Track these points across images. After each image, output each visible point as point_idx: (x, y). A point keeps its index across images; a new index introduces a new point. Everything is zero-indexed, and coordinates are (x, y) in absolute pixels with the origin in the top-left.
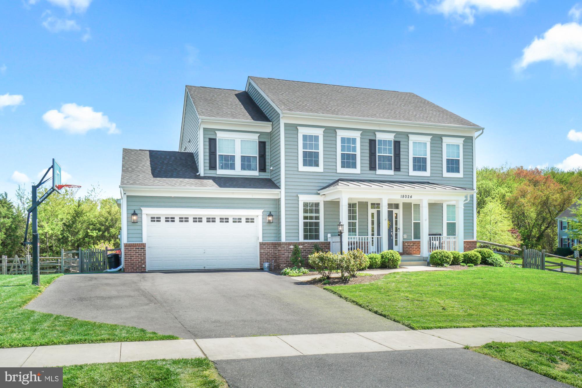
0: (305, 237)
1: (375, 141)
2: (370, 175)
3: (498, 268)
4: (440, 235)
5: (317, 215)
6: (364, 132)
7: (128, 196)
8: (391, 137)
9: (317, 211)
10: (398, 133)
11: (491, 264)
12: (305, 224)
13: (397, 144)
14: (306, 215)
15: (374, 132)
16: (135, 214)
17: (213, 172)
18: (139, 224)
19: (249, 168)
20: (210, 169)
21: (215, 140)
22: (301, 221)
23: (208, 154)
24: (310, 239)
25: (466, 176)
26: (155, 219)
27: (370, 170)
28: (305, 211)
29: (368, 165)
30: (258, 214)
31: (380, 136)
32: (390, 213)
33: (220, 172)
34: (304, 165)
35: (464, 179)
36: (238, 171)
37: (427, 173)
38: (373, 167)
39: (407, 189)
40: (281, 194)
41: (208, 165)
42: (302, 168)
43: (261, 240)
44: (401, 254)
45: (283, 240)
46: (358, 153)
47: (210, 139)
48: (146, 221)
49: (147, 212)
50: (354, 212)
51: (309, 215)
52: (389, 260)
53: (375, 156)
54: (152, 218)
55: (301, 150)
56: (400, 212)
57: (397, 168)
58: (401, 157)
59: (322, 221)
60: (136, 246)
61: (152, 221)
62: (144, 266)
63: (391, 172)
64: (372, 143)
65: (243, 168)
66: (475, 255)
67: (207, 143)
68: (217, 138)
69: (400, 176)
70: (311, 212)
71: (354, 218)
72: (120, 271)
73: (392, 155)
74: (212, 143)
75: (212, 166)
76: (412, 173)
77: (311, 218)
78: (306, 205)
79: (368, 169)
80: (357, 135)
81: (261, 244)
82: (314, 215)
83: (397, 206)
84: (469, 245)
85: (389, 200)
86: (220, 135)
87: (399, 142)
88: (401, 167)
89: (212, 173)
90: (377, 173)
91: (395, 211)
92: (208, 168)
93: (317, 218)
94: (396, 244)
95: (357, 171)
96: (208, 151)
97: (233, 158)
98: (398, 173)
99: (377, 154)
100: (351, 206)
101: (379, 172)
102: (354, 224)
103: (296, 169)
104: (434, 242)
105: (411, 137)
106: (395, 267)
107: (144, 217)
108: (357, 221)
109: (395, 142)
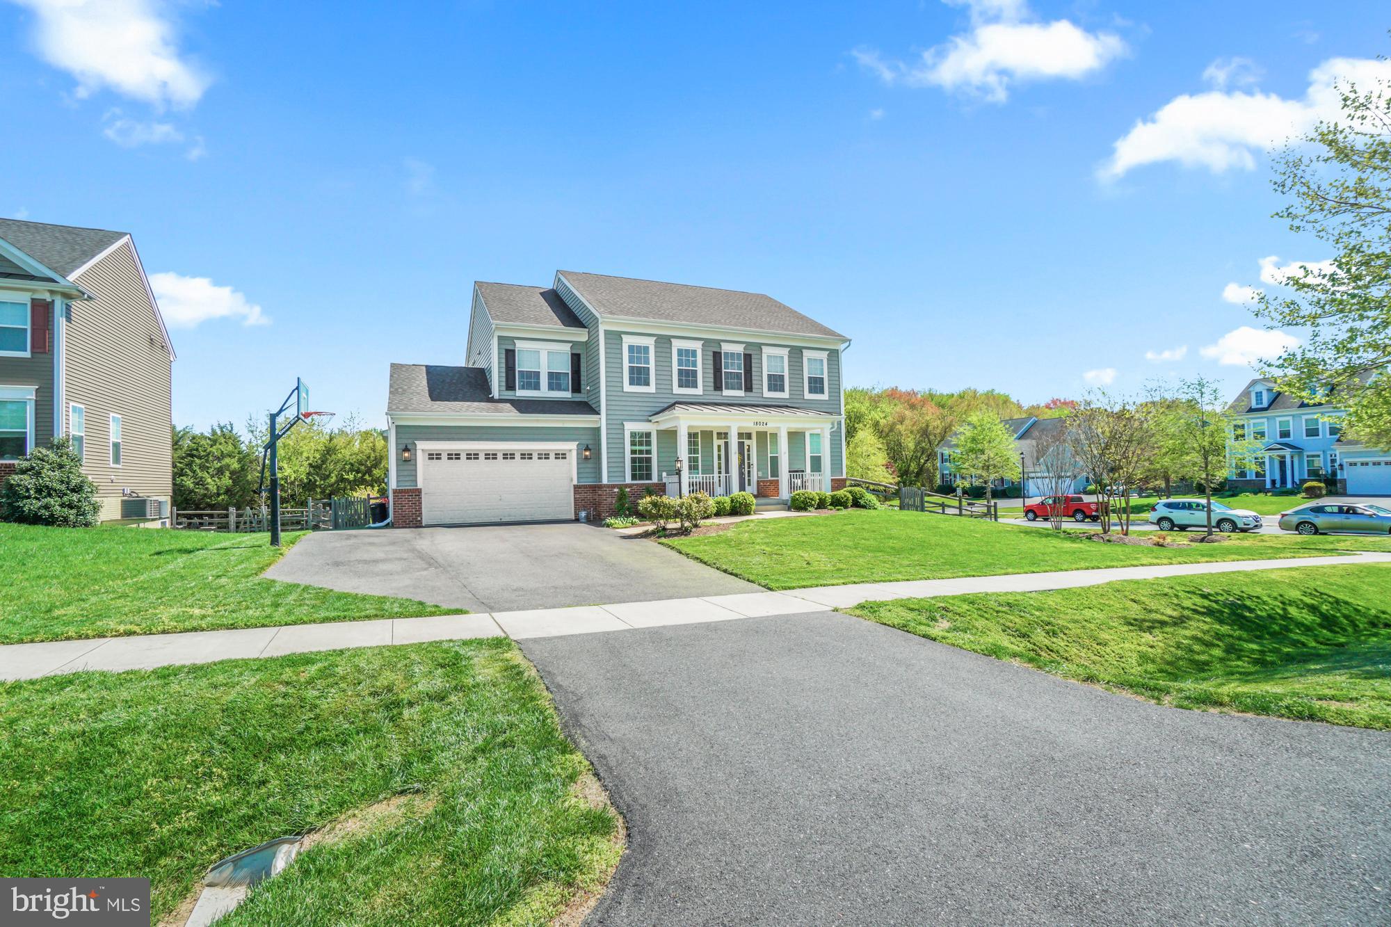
0: (634, 477)
1: (720, 353)
2: (715, 397)
3: (872, 511)
4: (803, 471)
5: (648, 448)
6: (707, 343)
7: (397, 426)
8: (740, 349)
9: (649, 443)
10: (748, 344)
11: (864, 507)
12: (633, 460)
13: (748, 358)
14: (634, 448)
15: (719, 342)
16: (406, 450)
17: (510, 393)
18: (412, 462)
19: (559, 388)
20: (507, 390)
21: (513, 351)
22: (628, 456)
23: (504, 370)
24: (640, 479)
25: (832, 398)
26: (434, 456)
27: (715, 390)
28: (633, 443)
29: (712, 384)
30: (571, 447)
31: (726, 348)
32: (741, 445)
33: (521, 393)
34: (630, 384)
35: (831, 402)
36: (544, 392)
37: (785, 395)
38: (718, 387)
39: (761, 414)
40: (602, 421)
41: (504, 384)
42: (628, 388)
43: (575, 482)
44: (755, 496)
45: (605, 481)
46: (700, 369)
47: (507, 351)
48: (421, 458)
49: (422, 446)
50: (695, 444)
51: (637, 448)
52: (741, 504)
53: (721, 372)
54: (429, 455)
55: (626, 365)
56: (753, 443)
57: (749, 388)
58: (753, 373)
59: (654, 456)
60: (408, 492)
61: (429, 459)
62: (419, 519)
63: (741, 393)
64: (717, 356)
65: (551, 388)
66: (845, 496)
67: (504, 356)
68: (516, 350)
69: (752, 398)
70: (641, 444)
71: (696, 451)
72: (387, 526)
73: (743, 371)
74: (509, 356)
75: (510, 386)
76: (767, 394)
77: (641, 452)
78: (633, 435)
79: (712, 389)
80: (697, 346)
81: (576, 487)
82: (644, 448)
83: (749, 436)
84: (838, 484)
85: (739, 428)
86: (519, 345)
87: (750, 355)
88: (754, 386)
89: (509, 395)
90: (724, 394)
91: (747, 442)
92: (504, 388)
93: (649, 452)
94: (749, 484)
95: (699, 391)
96: (504, 365)
97: (537, 374)
98: (749, 394)
99: (723, 370)
100: (693, 436)
101: (726, 393)
102: (695, 460)
103: (620, 389)
104: (796, 481)
105: (765, 349)
106: (748, 513)
107: (419, 453)
108: (700, 455)
109: (745, 355)
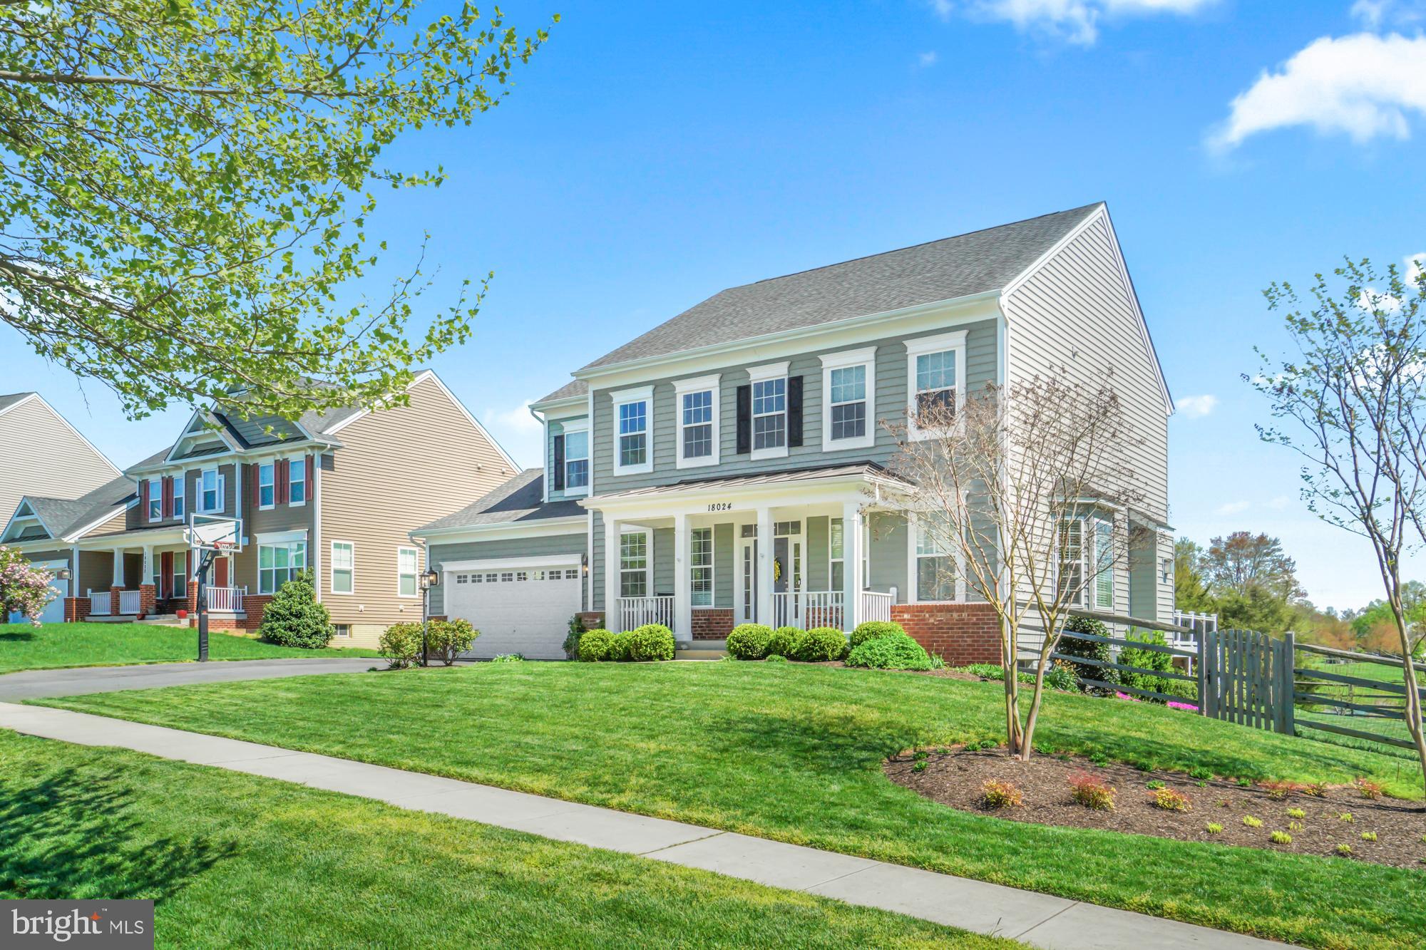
1: (746, 388)
2: (740, 464)
5: (642, 558)
6: (724, 374)
7: (430, 546)
8: (780, 372)
9: (642, 551)
10: (793, 360)
12: (625, 577)
13: (796, 385)
14: (625, 559)
15: (742, 369)
16: (431, 572)
17: (558, 493)
18: (439, 586)
20: (556, 489)
21: (562, 438)
23: (553, 464)
26: (462, 579)
27: (738, 453)
28: (625, 553)
29: (734, 444)
31: (757, 375)
32: (781, 546)
33: (569, 492)
37: (867, 440)
38: (743, 447)
40: (589, 524)
41: (553, 482)
42: (619, 470)
43: (580, 609)
46: (715, 422)
47: (556, 438)
48: (448, 582)
49: (450, 567)
50: (706, 547)
51: (629, 559)
53: (748, 420)
55: (617, 436)
56: (801, 539)
57: (796, 440)
58: (804, 411)
59: (649, 570)
61: (456, 582)
63: (782, 451)
64: (743, 394)
67: (552, 446)
68: (565, 434)
69: (802, 455)
70: (633, 554)
71: (706, 560)
73: (784, 412)
74: (559, 444)
75: (559, 484)
76: (830, 445)
77: (633, 564)
78: (624, 539)
79: (735, 451)
80: (710, 384)
82: (638, 558)
83: (796, 526)
86: (569, 428)
87: (800, 378)
88: (805, 435)
89: (558, 496)
90: (751, 459)
91: (792, 539)
92: (553, 488)
93: (643, 564)
95: (713, 459)
96: (553, 458)
97: (584, 464)
98: (796, 450)
99: (753, 416)
100: (700, 537)
101: (756, 455)
102: (707, 573)
105: (827, 361)
107: (446, 576)
108: (712, 566)
109: (791, 380)
